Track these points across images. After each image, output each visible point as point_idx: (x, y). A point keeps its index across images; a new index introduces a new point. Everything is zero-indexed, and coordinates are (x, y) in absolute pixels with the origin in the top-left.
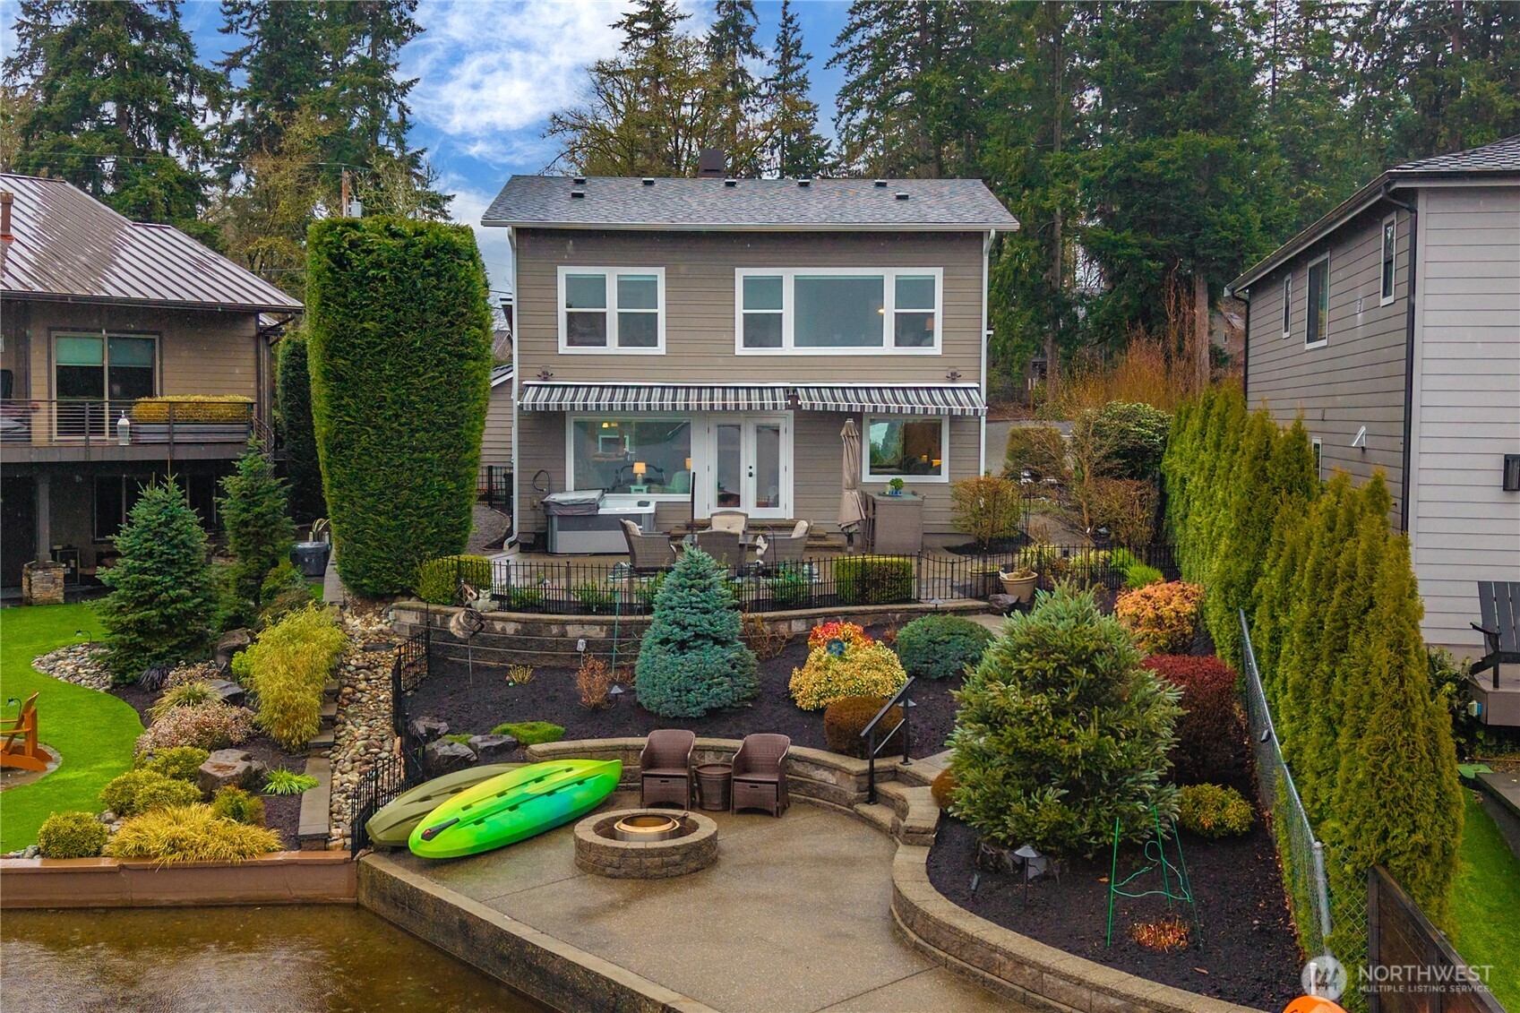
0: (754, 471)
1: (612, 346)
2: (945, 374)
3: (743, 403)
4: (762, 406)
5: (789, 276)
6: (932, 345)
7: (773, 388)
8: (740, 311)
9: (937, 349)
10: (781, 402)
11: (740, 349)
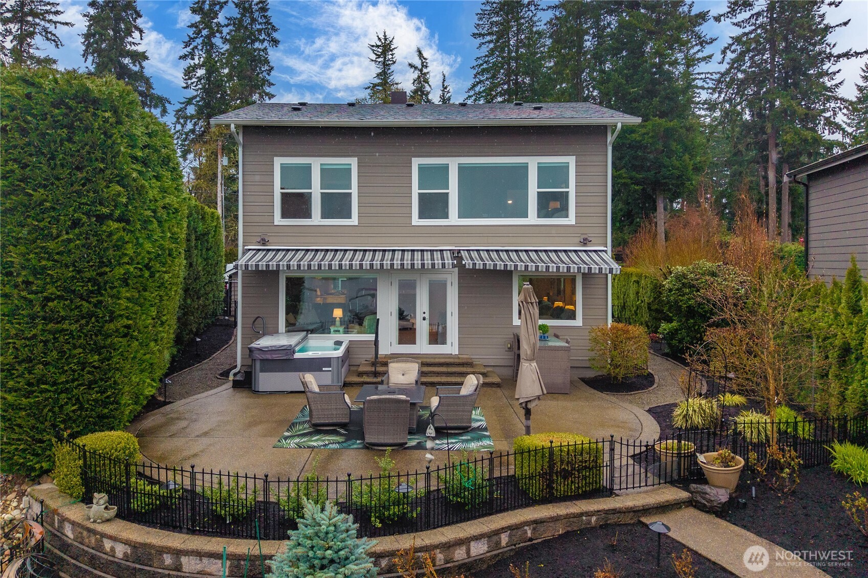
0: (427, 316)
1: (316, 218)
2: (577, 240)
3: (418, 263)
4: (433, 265)
5: (453, 164)
6: (567, 216)
7: (441, 251)
8: (416, 191)
9: (571, 220)
10: (449, 261)
11: (416, 221)
